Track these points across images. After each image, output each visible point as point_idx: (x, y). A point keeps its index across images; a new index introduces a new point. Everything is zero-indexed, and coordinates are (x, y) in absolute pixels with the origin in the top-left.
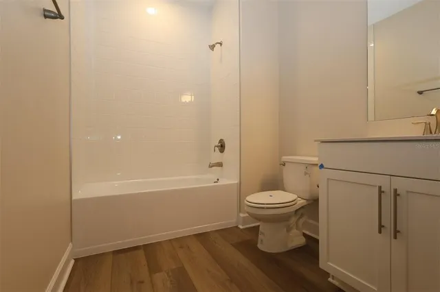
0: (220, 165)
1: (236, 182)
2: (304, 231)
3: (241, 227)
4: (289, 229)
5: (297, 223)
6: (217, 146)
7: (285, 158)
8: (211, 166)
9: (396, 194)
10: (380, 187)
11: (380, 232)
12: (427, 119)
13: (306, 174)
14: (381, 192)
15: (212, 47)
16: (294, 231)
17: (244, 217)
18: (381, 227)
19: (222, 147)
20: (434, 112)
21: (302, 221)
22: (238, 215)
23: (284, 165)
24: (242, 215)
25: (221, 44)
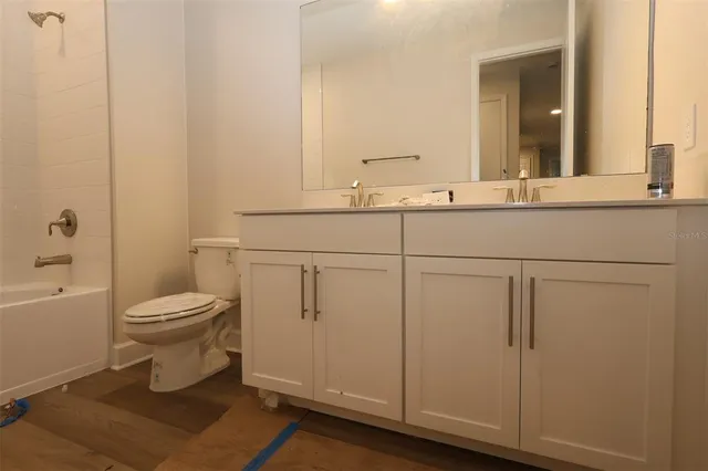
0: (66, 260)
1: (104, 289)
2: (228, 349)
3: (116, 368)
4: (204, 349)
5: (217, 338)
6: (60, 224)
7: (198, 241)
8: (40, 264)
9: (316, 272)
10: (303, 266)
11: (303, 317)
12: (349, 192)
13: (229, 262)
14: (304, 271)
15: (38, 19)
16: (214, 350)
17: (120, 350)
18: (304, 311)
19: (69, 225)
20: (355, 185)
21: (224, 332)
22: (110, 347)
23: (196, 253)
24: (118, 347)
25: (61, 19)
